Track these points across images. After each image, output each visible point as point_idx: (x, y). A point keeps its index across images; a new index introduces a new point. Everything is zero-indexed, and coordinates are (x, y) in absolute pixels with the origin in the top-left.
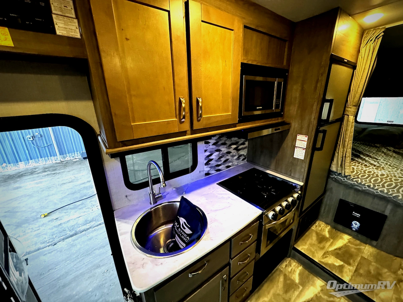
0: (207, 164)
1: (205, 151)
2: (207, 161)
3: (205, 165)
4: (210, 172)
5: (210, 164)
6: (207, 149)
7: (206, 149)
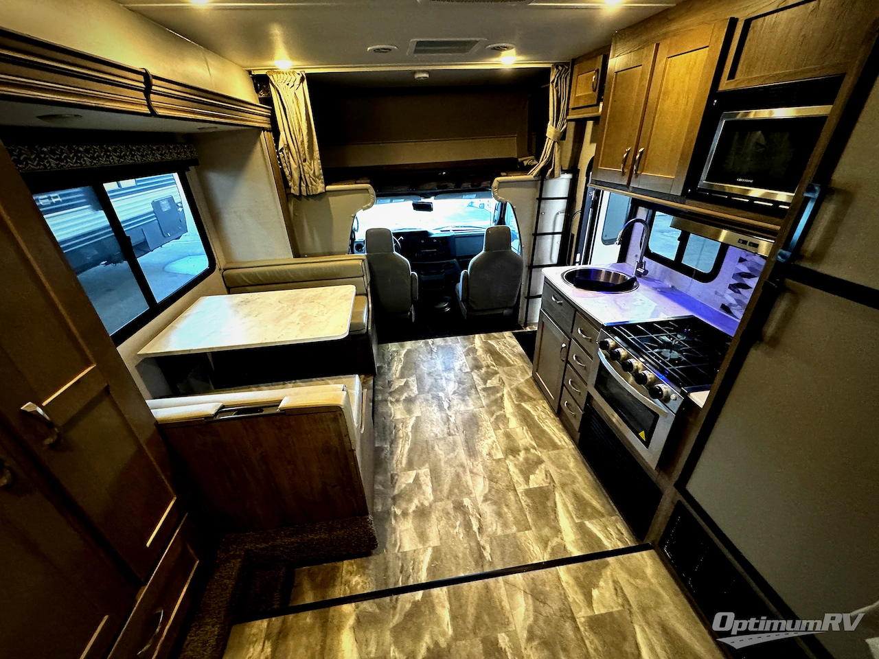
0: (733, 287)
1: (741, 260)
2: (736, 282)
3: (730, 288)
4: (733, 310)
5: (739, 292)
6: (747, 259)
7: (744, 257)
